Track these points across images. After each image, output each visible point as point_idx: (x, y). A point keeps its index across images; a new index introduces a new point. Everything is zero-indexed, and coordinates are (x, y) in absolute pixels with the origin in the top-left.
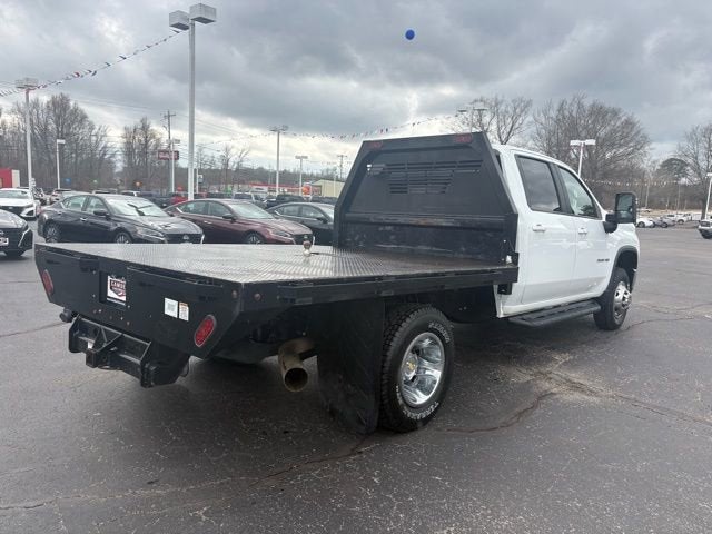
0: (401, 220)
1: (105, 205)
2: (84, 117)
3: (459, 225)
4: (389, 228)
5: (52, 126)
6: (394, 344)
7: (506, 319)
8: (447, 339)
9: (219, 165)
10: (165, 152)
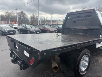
0: (75, 28)
1: (26, 26)
2: (25, 14)
3: (88, 29)
4: (72, 29)
5: (21, 15)
6: (79, 59)
7: (98, 48)
8: (90, 56)
9: (43, 20)
10: (36, 18)
